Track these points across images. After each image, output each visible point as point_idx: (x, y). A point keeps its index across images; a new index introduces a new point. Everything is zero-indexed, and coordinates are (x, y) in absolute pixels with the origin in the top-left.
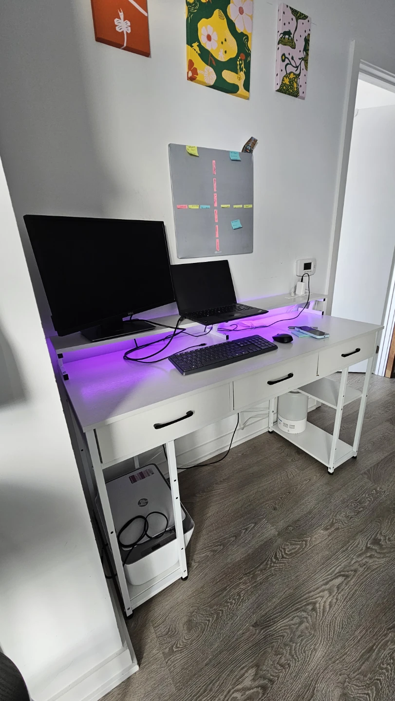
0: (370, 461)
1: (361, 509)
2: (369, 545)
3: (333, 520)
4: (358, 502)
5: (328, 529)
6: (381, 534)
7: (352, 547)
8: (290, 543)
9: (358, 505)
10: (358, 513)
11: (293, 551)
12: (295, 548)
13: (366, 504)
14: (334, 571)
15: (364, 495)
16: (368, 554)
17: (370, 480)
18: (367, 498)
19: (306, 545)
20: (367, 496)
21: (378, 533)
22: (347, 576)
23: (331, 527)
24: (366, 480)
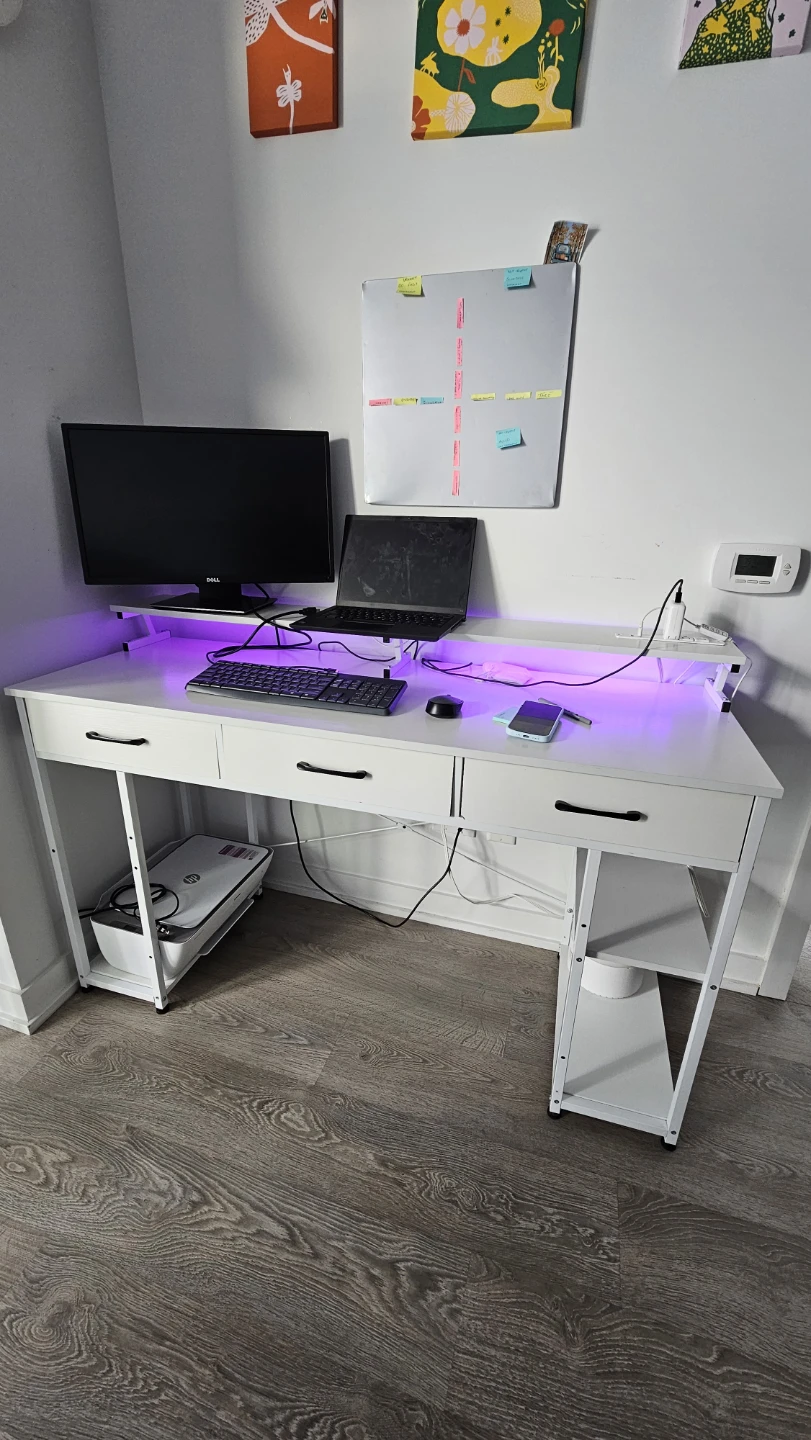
0: (698, 1190)
1: (500, 1218)
2: (401, 1265)
3: (416, 1167)
4: (516, 1203)
5: (386, 1166)
6: (457, 1286)
7: (373, 1229)
8: (306, 1113)
9: (506, 1204)
10: (478, 1212)
11: (291, 1125)
12: (300, 1126)
13: (523, 1224)
14: (290, 1212)
15: (550, 1210)
16: (376, 1272)
17: (621, 1210)
18: (548, 1220)
19: (320, 1140)
20: (555, 1218)
21: (452, 1277)
22: (293, 1242)
23: (395, 1170)
24: (612, 1199)
